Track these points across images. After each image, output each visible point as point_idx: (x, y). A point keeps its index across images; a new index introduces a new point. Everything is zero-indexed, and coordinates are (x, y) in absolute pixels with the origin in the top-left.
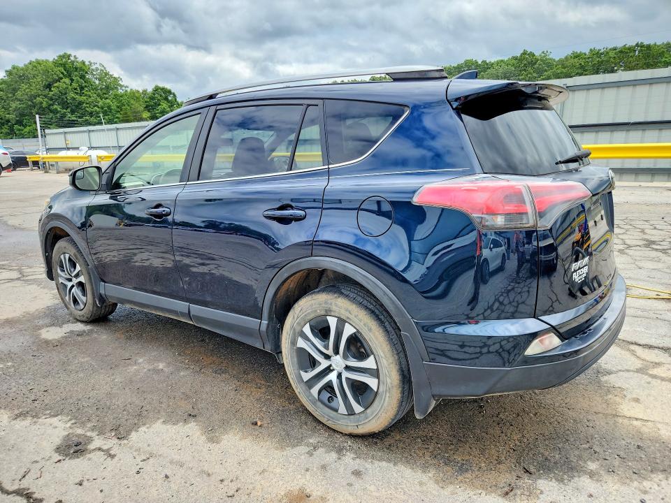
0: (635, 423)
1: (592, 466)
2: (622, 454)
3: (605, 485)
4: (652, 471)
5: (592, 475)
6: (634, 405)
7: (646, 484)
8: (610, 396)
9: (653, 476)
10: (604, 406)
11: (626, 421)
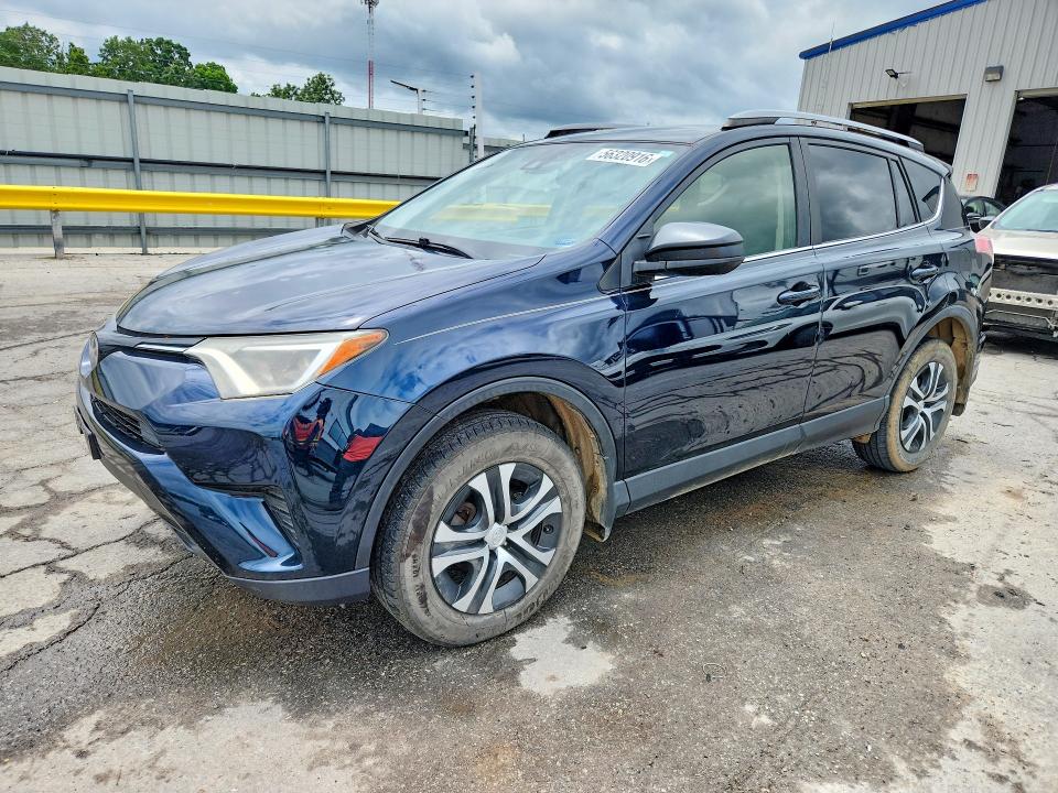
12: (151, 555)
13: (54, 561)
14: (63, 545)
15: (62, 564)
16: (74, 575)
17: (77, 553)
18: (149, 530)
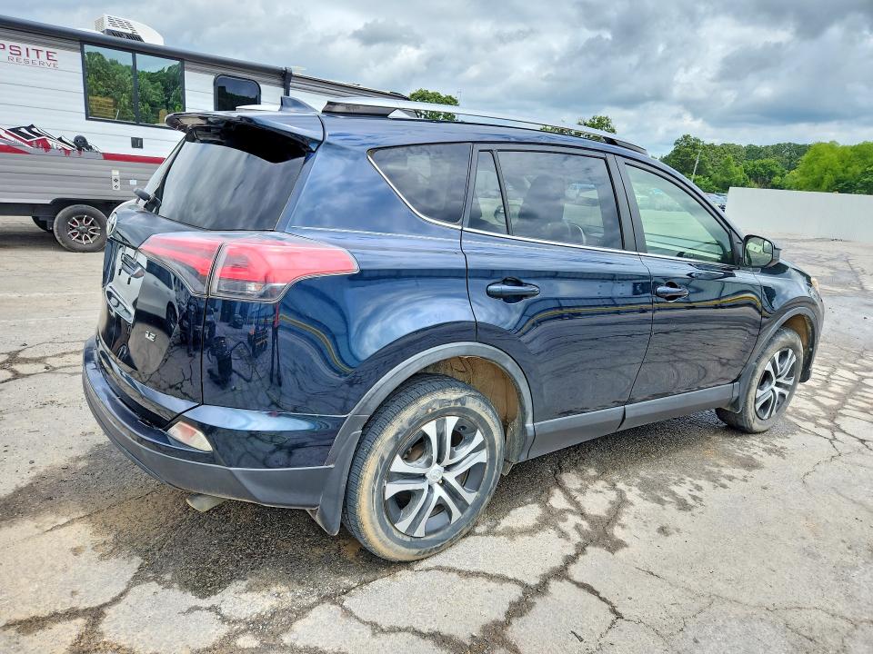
0: (65, 520)
1: (82, 464)
2: (63, 484)
3: (64, 457)
4: (32, 484)
5: (78, 459)
6: (76, 541)
7: (33, 474)
8: (111, 537)
9: (31, 482)
10: (109, 522)
11: (75, 516)
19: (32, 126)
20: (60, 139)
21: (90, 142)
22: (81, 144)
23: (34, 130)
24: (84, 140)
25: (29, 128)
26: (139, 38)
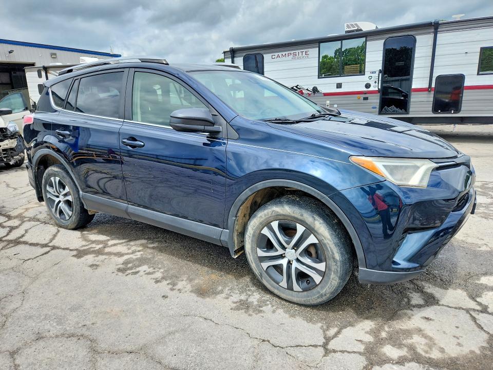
12: (430, 289)
13: (482, 312)
14: (474, 319)
15: (478, 308)
16: (473, 299)
17: (468, 311)
18: (421, 302)
19: (298, 85)
20: (307, 90)
21: (319, 89)
22: (315, 90)
23: (298, 87)
24: (317, 89)
25: (296, 87)
26: (361, 30)
